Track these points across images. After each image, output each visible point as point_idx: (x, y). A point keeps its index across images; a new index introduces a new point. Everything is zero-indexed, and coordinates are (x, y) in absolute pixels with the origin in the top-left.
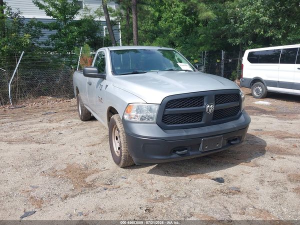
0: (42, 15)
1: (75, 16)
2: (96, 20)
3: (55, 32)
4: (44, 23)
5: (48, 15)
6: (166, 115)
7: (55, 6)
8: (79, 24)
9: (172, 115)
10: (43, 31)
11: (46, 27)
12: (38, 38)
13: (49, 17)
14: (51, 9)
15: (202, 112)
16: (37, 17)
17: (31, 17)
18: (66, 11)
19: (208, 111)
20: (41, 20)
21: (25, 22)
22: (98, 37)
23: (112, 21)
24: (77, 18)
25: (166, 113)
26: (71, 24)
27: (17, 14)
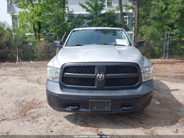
0: (84, 12)
1: (102, 11)
3: (90, 21)
4: (85, 16)
5: (87, 11)
6: (65, 78)
7: (91, 6)
8: (104, 15)
9: (69, 78)
10: (85, 20)
11: (86, 18)
12: (82, 24)
14: (90, 8)
15: (94, 79)
16: (82, 13)
17: (78, 13)
18: (98, 8)
19: (99, 78)
20: (83, 15)
21: (75, 16)
22: (116, 23)
23: (124, 13)
24: (103, 12)
25: (65, 76)
26: (99, 16)
27: (71, 12)
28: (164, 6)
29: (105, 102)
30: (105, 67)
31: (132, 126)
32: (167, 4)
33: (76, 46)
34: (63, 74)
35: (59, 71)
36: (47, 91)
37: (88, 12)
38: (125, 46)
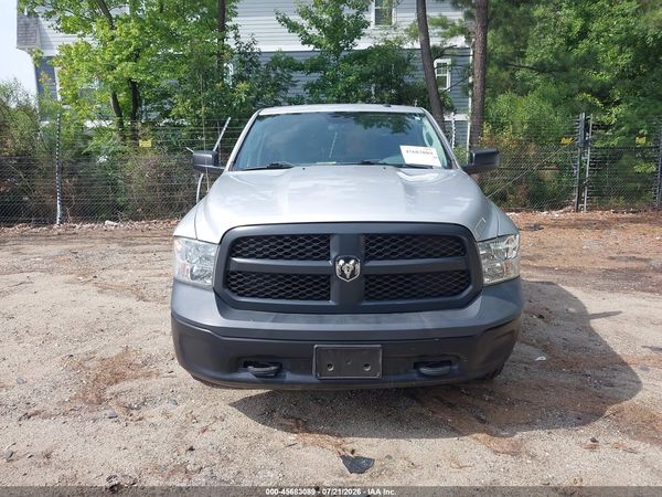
0: (292, 45)
1: (356, 40)
2: (405, 47)
3: (315, 77)
4: (299, 59)
5: (303, 44)
6: (233, 273)
7: (317, 23)
8: (363, 56)
9: (245, 273)
10: (296, 75)
11: (300, 68)
12: (286, 90)
13: (307, 48)
14: (314, 31)
15: (329, 276)
16: (286, 48)
17: (273, 48)
18: (342, 31)
19: (343, 275)
20: (291, 55)
21: (263, 61)
22: (407, 85)
23: (435, 48)
24: (362, 44)
25: (232, 268)
26: (346, 60)
27: (249, 46)
28: (578, 24)
29: (365, 349)
30: (362, 239)
31: (453, 429)
32: (588, 17)
33: (268, 168)
34: (228, 262)
35: (213, 252)
36: (175, 317)
37: (306, 46)
38: (431, 167)
